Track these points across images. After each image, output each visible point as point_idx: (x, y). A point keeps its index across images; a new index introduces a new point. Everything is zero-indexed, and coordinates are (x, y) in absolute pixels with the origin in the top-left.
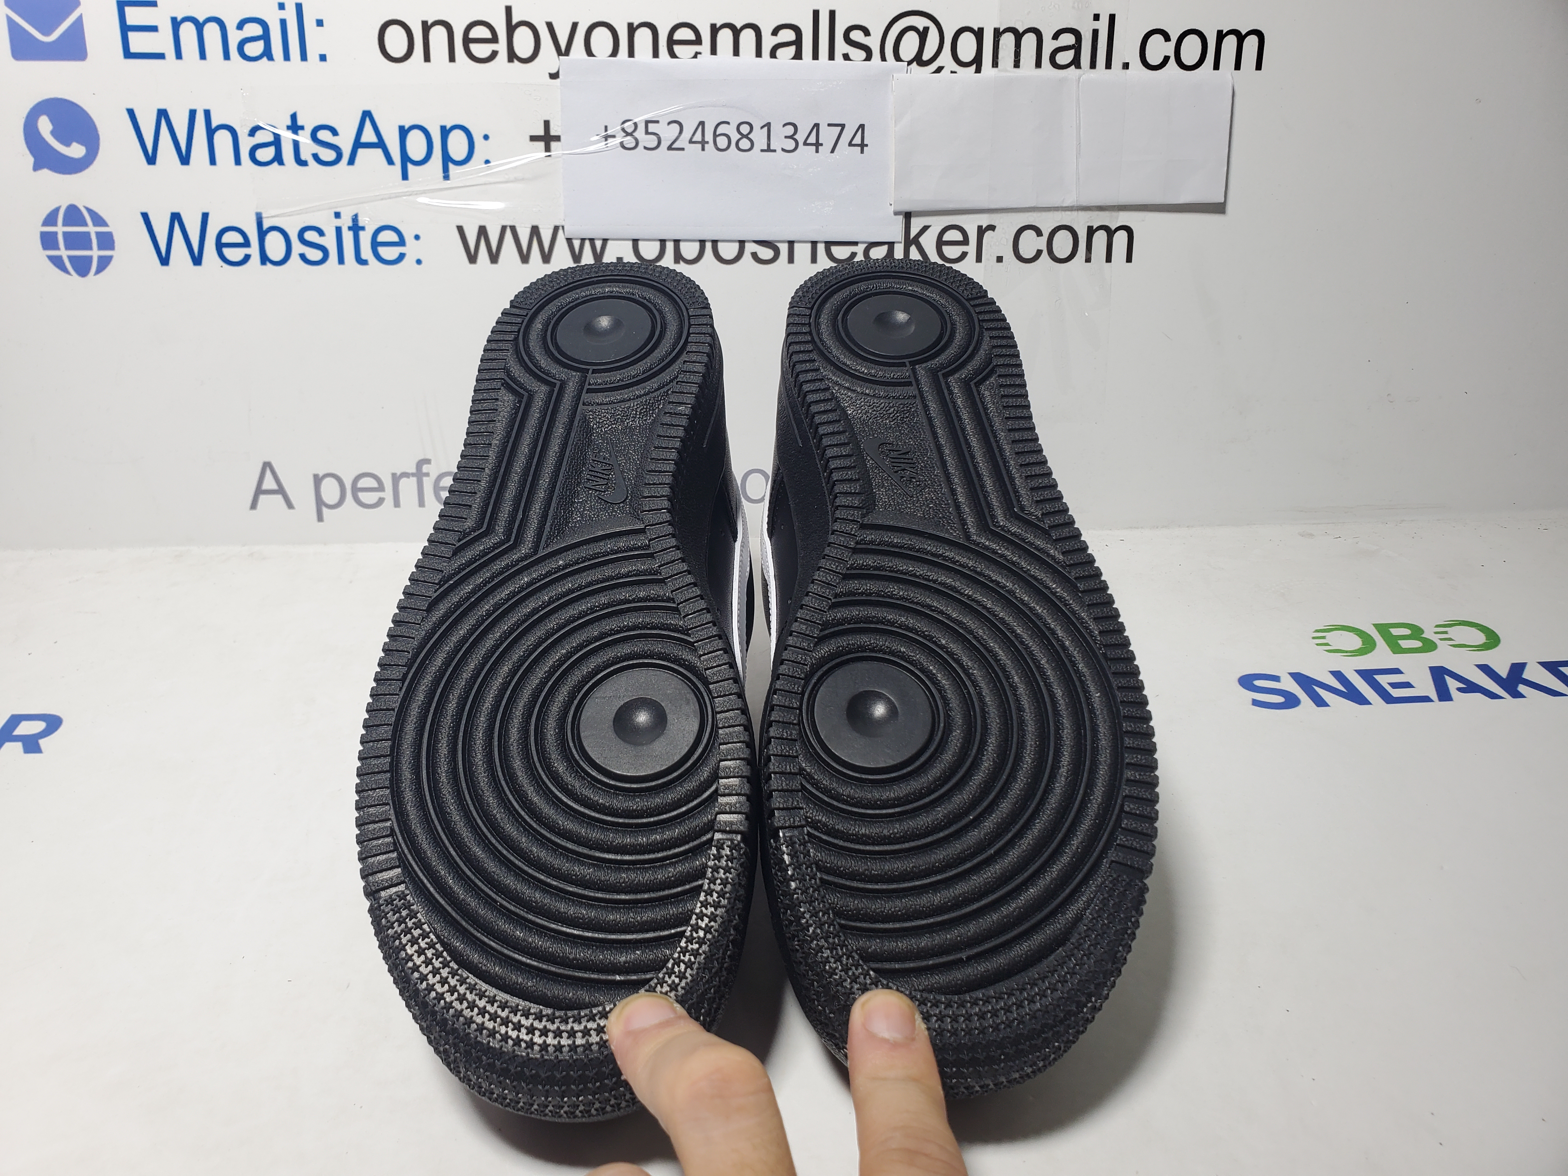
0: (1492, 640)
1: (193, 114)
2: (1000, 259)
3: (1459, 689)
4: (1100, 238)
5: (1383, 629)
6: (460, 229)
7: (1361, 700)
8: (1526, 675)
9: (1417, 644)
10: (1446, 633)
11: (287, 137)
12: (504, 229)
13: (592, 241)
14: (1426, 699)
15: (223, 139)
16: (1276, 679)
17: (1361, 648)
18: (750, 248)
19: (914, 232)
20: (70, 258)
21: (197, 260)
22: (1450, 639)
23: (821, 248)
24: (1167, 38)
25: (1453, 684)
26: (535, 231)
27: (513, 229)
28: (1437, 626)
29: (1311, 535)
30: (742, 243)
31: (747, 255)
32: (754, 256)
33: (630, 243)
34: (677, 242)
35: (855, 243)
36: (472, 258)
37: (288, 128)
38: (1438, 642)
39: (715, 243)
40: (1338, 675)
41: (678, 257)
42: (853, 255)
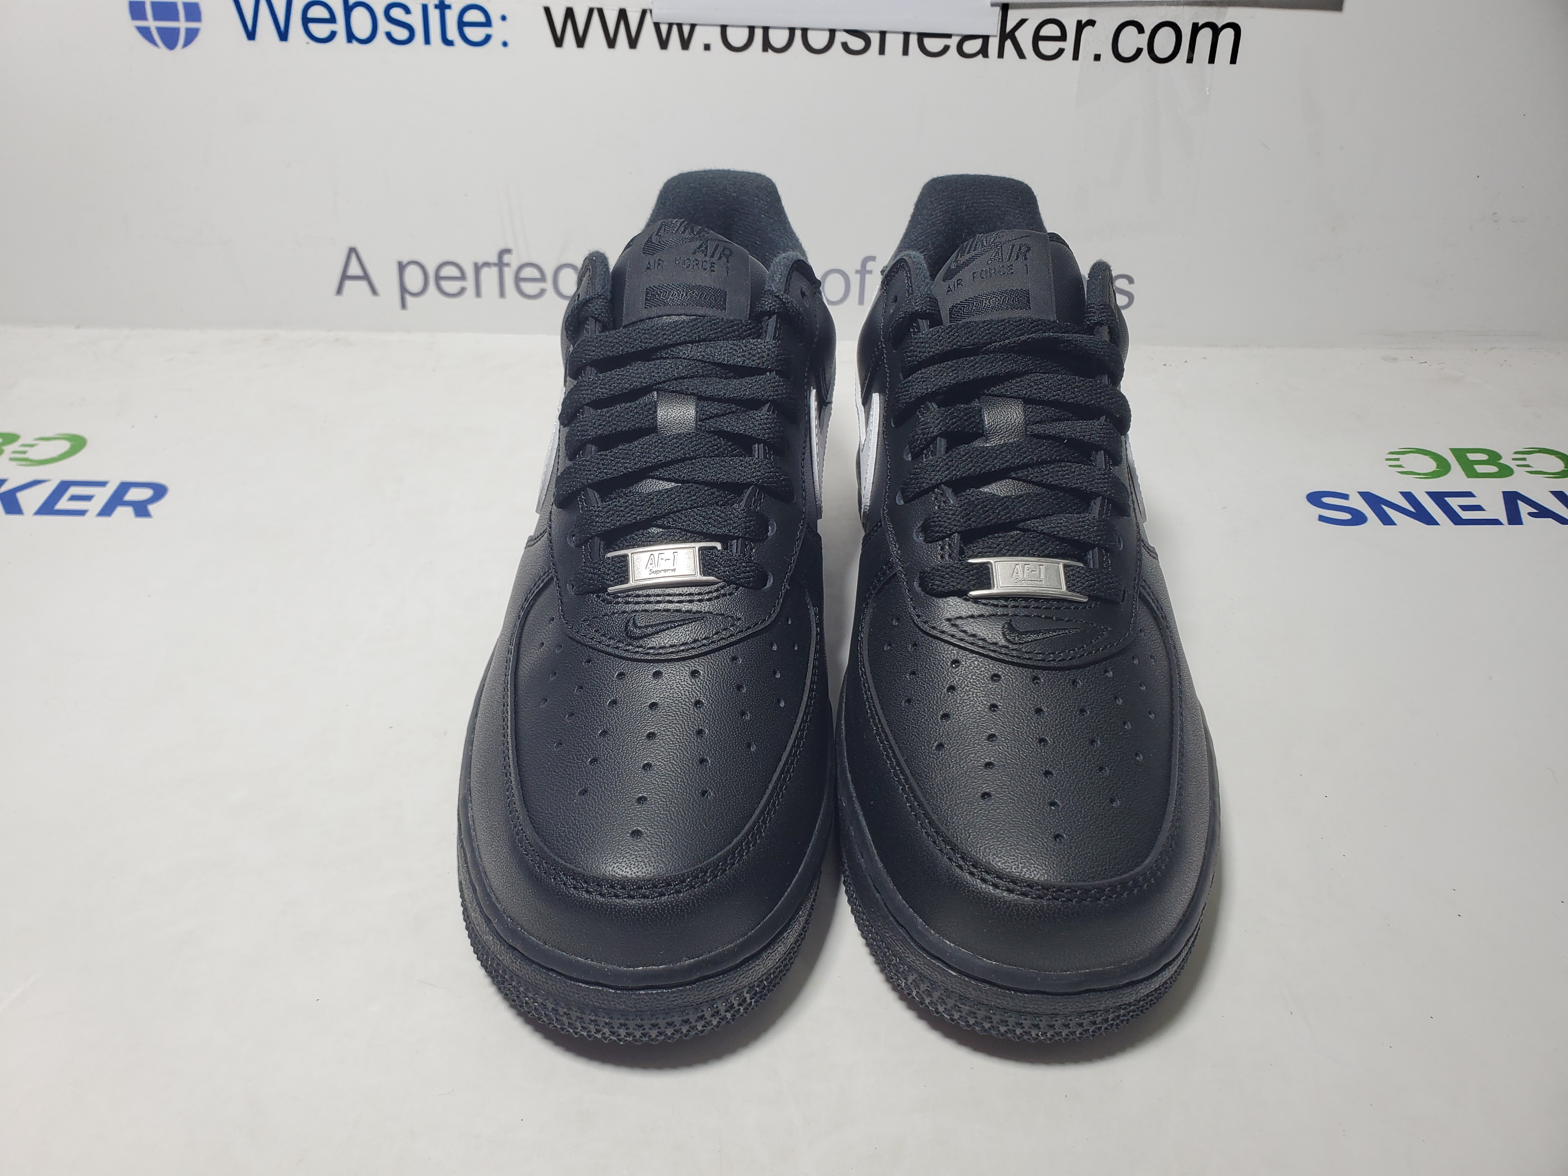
2: (1097, 57)
3: (1530, 514)
4: (1205, 36)
5: (1460, 454)
6: (547, 10)
7: (1429, 520)
9: (1494, 469)
10: (1524, 459)
12: (591, 11)
13: (680, 26)
14: (1496, 522)
16: (1345, 497)
17: (1434, 472)
18: (841, 37)
19: (1010, 26)
20: (159, 30)
21: (283, 35)
22: (1528, 466)
23: (913, 39)
25: (1524, 509)
26: (623, 15)
27: (601, 12)
28: (1516, 453)
29: (1395, 359)
30: (832, 32)
31: (837, 46)
32: (845, 46)
33: (718, 29)
34: (766, 30)
35: (949, 36)
36: (559, 42)
38: (1515, 468)
39: (805, 31)
40: (1408, 496)
41: (767, 45)
42: (946, 48)
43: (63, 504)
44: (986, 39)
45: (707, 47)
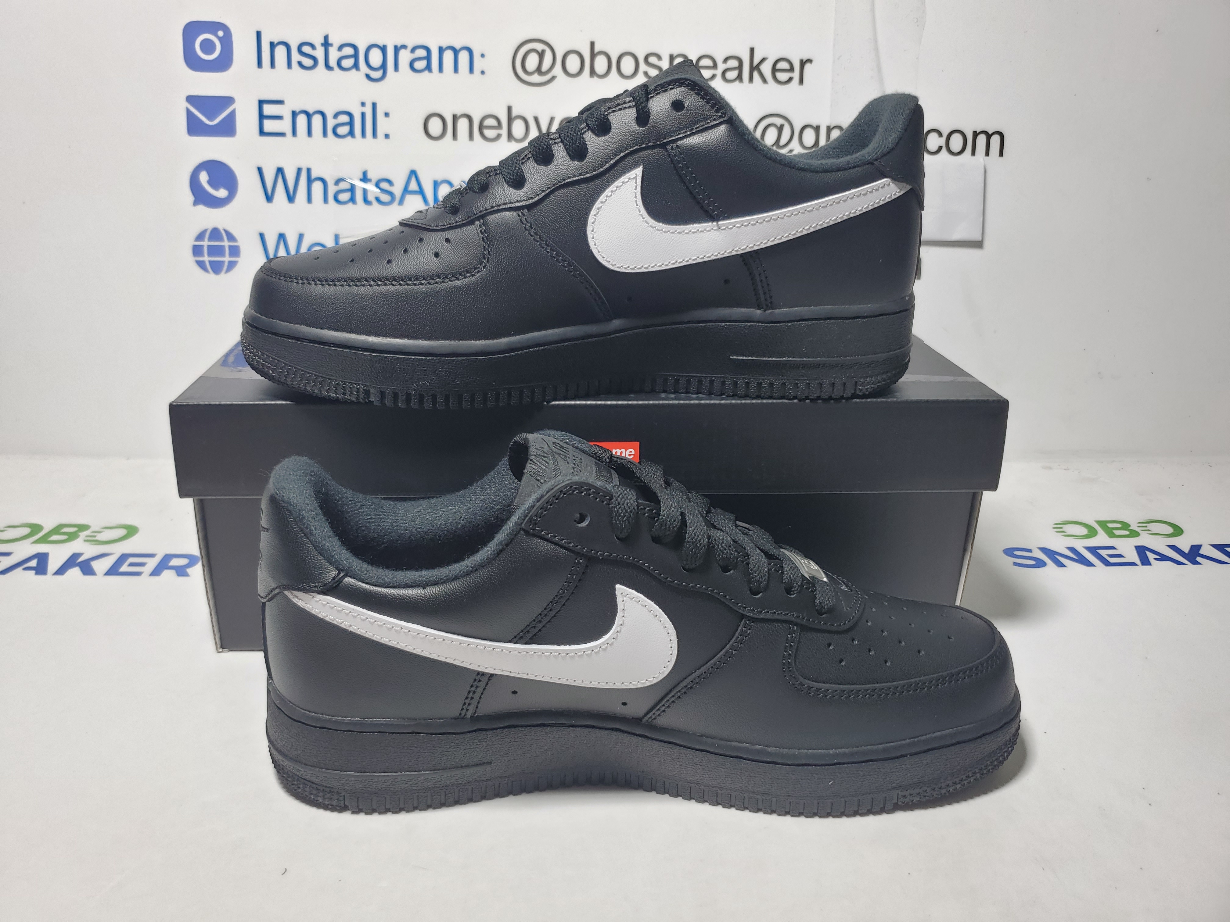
0: (1178, 531)
1: (299, 170)
3: (1155, 559)
5: (1103, 524)
7: (1089, 564)
8: (1201, 552)
9: (1127, 533)
10: (1146, 527)
11: (360, 185)
14: (1133, 564)
15: (317, 187)
16: (1030, 551)
17: (1087, 535)
20: (210, 262)
22: (1149, 530)
24: (940, 134)
25: (1151, 556)
28: (1139, 523)
29: (1050, 468)
37: (361, 180)
38: (1141, 532)
40: (1072, 549)
43: (124, 568)
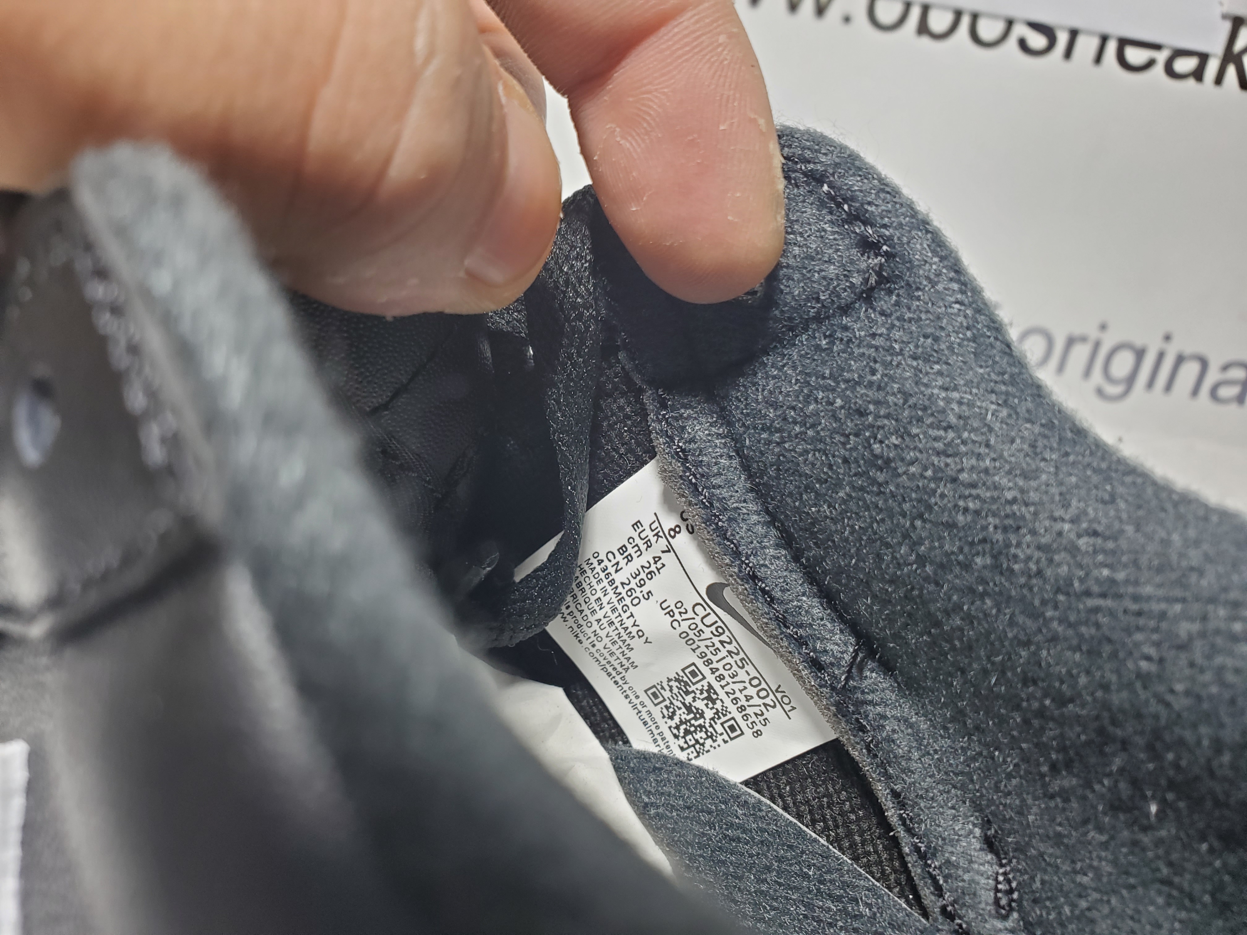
18: (1020, 30)
19: (1237, 48)
23: (1112, 47)
30: (1010, 23)
31: (1012, 43)
32: (1023, 44)
34: (926, 9)
35: (1157, 47)
39: (975, 17)
41: (923, 29)
42: (1150, 64)
44: (1204, 58)
45: (847, 19)
